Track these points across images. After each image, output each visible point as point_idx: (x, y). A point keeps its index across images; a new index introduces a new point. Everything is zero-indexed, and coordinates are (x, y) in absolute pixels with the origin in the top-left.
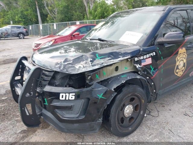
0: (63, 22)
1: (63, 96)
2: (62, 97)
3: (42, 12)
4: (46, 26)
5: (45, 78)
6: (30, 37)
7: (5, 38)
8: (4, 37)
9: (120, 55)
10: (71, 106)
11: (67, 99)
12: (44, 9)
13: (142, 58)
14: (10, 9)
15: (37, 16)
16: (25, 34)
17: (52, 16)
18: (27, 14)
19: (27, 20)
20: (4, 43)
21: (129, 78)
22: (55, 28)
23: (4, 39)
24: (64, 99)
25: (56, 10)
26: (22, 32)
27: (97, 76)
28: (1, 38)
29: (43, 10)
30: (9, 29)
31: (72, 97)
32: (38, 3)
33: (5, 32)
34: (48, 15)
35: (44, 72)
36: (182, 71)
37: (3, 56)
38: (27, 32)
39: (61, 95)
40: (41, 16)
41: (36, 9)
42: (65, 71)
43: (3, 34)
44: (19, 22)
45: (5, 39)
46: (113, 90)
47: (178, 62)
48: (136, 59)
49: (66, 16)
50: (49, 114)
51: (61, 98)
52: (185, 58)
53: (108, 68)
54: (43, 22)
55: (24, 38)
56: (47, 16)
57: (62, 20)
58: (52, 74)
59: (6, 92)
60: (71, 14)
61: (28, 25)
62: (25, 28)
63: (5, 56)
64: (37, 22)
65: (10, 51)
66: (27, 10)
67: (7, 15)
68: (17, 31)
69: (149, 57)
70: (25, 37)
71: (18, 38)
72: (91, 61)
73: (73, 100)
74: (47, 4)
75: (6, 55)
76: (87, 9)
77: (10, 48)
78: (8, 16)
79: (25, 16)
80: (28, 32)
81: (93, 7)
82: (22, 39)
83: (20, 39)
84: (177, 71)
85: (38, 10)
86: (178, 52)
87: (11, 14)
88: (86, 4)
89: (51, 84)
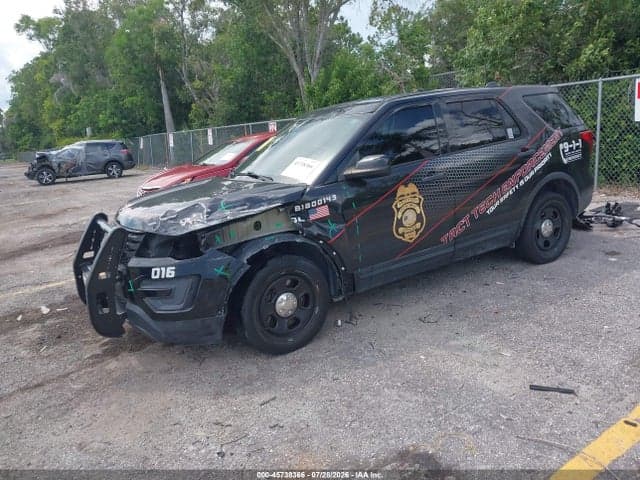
0: (233, 123)
1: (156, 272)
2: (156, 274)
3: (177, 97)
4: (186, 138)
5: (132, 245)
6: (139, 172)
7: (69, 177)
8: (66, 174)
9: (264, 201)
10: (171, 290)
11: (163, 277)
12: (180, 89)
13: (308, 206)
14: (83, 91)
15: (162, 109)
16: (126, 164)
17: (205, 106)
18: (132, 103)
19: (131, 122)
20: (64, 192)
21: (276, 241)
22: (211, 142)
23: (64, 180)
24: (157, 277)
25: (215, 88)
26: (117, 158)
27: (218, 239)
28: (57, 177)
29: (178, 91)
30: (80, 151)
31: (170, 273)
32: (165, 72)
33: (69, 160)
34: (193, 105)
35: (130, 236)
36: (417, 230)
37: (61, 226)
38: (130, 157)
39: (153, 270)
40: (172, 110)
41: (159, 89)
42: (162, 232)
43: (63, 166)
44: (108, 130)
45: (67, 182)
46: (245, 262)
47: (400, 213)
48: (297, 208)
49: (241, 107)
50: (138, 310)
51: (153, 277)
52: (419, 204)
53: (240, 224)
54: (178, 126)
55: (120, 176)
56: (188, 107)
57: (230, 120)
58: (142, 238)
59: (66, 298)
60: (257, 99)
61: (134, 137)
62: (125, 147)
63: (67, 226)
64: (161, 128)
65: (80, 212)
66: (133, 94)
67: (77, 110)
68: (103, 155)
69: (323, 204)
70: (125, 173)
71: (105, 175)
72: (208, 213)
73: (172, 278)
74: (190, 72)
75: (70, 222)
76: (302, 82)
77: (80, 205)
78: (78, 113)
79: (126, 112)
80: (134, 157)
81: (318, 77)
82: (114, 178)
83: (110, 177)
84: (401, 230)
85: (163, 91)
86: (396, 191)
87: (88, 106)
88: (297, 70)
89: (140, 254)
